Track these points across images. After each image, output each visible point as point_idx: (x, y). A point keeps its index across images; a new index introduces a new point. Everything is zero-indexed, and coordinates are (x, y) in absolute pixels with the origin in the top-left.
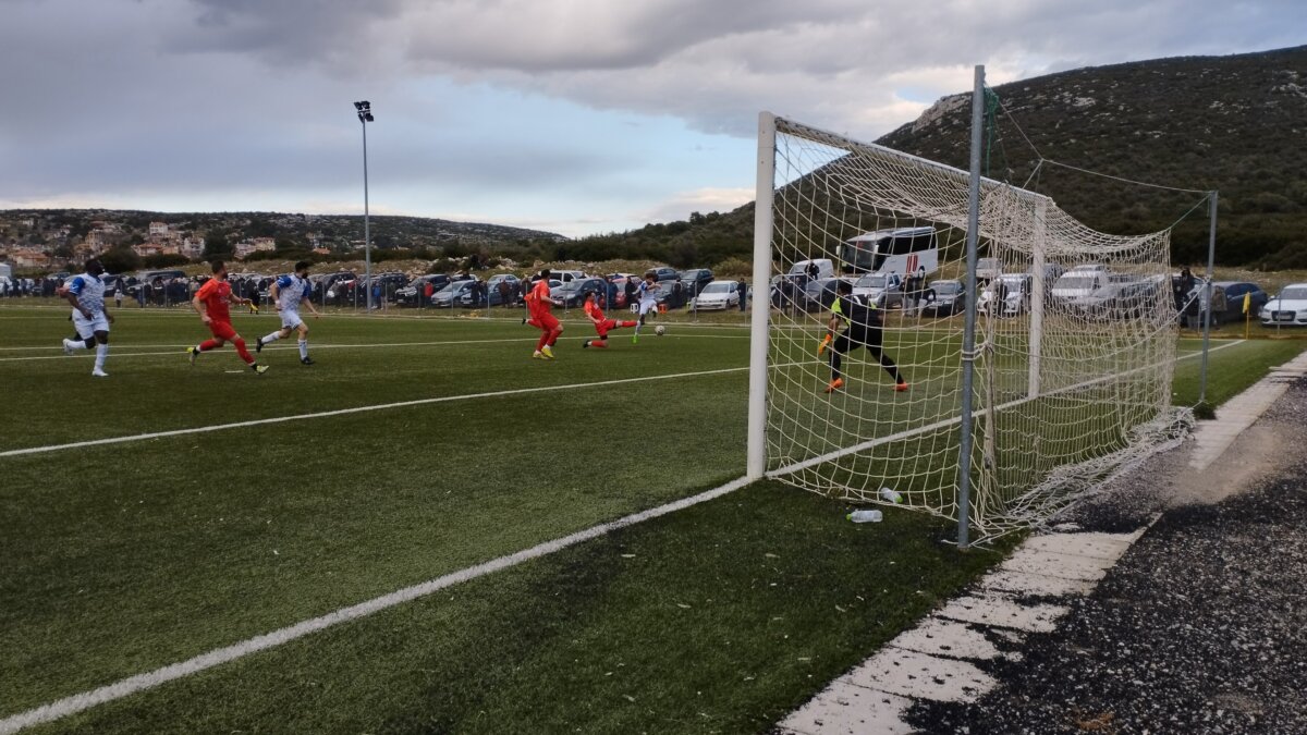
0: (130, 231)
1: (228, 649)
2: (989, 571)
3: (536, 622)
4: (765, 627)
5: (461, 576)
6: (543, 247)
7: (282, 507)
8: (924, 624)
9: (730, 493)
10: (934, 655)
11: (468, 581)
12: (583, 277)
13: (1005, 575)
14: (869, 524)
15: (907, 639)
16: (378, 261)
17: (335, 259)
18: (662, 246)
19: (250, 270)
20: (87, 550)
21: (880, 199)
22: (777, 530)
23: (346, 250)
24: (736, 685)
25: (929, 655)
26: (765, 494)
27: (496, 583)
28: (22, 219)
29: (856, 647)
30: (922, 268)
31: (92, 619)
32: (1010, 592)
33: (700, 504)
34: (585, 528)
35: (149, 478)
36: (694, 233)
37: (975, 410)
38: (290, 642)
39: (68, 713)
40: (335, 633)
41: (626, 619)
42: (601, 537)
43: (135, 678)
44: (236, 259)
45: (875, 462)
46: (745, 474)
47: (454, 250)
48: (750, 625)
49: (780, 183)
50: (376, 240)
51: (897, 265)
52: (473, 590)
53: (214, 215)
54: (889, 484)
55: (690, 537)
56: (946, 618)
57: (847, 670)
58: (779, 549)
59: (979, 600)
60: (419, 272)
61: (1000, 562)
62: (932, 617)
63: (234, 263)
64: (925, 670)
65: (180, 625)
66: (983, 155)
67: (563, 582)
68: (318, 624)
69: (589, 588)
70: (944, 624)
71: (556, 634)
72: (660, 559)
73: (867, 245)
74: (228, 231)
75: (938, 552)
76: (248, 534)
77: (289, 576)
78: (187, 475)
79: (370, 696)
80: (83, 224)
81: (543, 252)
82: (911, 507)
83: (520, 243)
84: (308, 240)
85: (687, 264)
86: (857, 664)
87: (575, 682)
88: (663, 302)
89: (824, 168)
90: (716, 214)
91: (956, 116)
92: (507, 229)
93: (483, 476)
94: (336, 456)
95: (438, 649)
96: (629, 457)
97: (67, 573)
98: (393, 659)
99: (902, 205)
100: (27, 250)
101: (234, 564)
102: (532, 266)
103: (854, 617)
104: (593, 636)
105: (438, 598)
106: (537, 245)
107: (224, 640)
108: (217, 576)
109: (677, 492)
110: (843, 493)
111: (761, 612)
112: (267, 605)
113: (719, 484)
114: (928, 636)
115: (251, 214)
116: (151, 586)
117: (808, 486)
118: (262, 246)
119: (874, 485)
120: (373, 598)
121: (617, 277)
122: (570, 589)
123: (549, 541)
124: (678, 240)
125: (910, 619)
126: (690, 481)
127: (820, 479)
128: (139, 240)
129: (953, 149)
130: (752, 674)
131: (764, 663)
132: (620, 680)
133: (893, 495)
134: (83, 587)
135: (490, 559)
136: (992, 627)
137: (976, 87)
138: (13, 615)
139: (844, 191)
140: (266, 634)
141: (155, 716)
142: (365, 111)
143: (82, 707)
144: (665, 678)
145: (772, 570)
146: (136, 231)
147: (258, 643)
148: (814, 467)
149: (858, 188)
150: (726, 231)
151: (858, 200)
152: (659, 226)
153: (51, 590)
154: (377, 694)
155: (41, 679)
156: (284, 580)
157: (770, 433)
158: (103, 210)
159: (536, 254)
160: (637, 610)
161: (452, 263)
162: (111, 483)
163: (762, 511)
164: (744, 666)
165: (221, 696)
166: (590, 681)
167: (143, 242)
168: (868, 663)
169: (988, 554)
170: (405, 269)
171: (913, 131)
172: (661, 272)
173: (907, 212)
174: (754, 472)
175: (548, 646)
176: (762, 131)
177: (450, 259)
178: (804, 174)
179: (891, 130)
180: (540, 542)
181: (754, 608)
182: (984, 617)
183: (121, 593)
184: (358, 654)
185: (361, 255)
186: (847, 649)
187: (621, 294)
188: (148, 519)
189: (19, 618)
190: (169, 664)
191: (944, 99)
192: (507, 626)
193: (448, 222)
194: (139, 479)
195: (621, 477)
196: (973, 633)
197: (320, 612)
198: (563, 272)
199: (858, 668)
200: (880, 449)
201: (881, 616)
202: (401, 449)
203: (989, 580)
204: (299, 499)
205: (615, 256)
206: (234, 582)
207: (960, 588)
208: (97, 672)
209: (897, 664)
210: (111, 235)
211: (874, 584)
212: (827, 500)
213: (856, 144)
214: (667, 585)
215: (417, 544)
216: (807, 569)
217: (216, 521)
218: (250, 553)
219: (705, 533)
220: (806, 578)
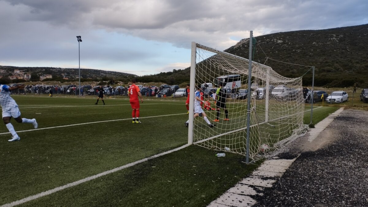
0: (8, 72)
1: (33, 196)
2: (254, 170)
3: (126, 187)
4: (192, 187)
5: (105, 173)
6: (131, 79)
7: (51, 154)
8: (237, 185)
9: (183, 149)
10: (239, 194)
11: (107, 175)
12: (143, 87)
13: (259, 171)
14: (222, 157)
15: (232, 190)
16: (83, 82)
17: (70, 81)
18: (165, 78)
19: (44, 84)
22: (196, 159)
23: (73, 78)
24: (184, 204)
25: (238, 194)
26: (193, 149)
27: (115, 175)
29: (218, 192)
30: (237, 86)
32: (260, 176)
33: (174, 152)
34: (141, 159)
35: (11, 145)
36: (174, 75)
37: (251, 125)
38: (52, 194)
40: (66, 191)
41: (153, 185)
42: (146, 161)
44: (40, 81)
45: (222, 140)
46: (187, 143)
47: (105, 79)
48: (188, 186)
49: (197, 62)
50: (82, 76)
51: (230, 85)
52: (108, 177)
53: (34, 68)
54: (228, 146)
55: (172, 161)
56: (242, 184)
57: (215, 199)
58: (197, 164)
59: (252, 179)
60: (95, 85)
61: (257, 168)
62: (239, 183)
63: (40, 82)
64: (237, 198)
65: (19, 189)
66: (252, 56)
67: (135, 175)
68: (61, 188)
69: (142, 176)
70: (242, 185)
71: (132, 190)
72: (163, 168)
73: (222, 79)
74: (38, 73)
75: (240, 165)
76: (41, 162)
77: (53, 174)
78: (23, 144)
81: (131, 80)
82: (234, 152)
83: (124, 77)
84: (62, 76)
85: (172, 84)
86: (218, 197)
87: (137, 204)
88: (165, 94)
89: (210, 58)
90: (180, 70)
91: (246, 44)
92: (121, 73)
93: (112, 144)
94: (68, 138)
95: (97, 195)
96: (155, 138)
98: (83, 198)
101: (36, 171)
102: (128, 84)
103: (217, 184)
104: (143, 190)
105: (98, 180)
106: (129, 78)
107: (32, 193)
108: (31, 174)
109: (168, 149)
110: (215, 148)
111: (191, 183)
112: (46, 183)
113: (180, 146)
114: (238, 189)
115: (45, 68)
116: (11, 177)
117: (205, 147)
118: (48, 77)
119: (223, 147)
120: (78, 180)
122: (136, 177)
123: (131, 163)
124: (169, 77)
125: (233, 184)
126: (172, 145)
127: (209, 144)
128: (11, 75)
129: (245, 53)
130: (188, 201)
131: (192, 197)
132: (150, 203)
135: (113, 168)
136: (255, 186)
137: (250, 37)
139: (215, 64)
140: (45, 191)
142: (79, 39)
144: (164, 202)
145: (194, 171)
146: (10, 72)
147: (43, 194)
148: (207, 141)
149: (218, 64)
150: (183, 75)
151: (218, 67)
152: (164, 73)
156: (51, 175)
157: (195, 132)
159: (129, 80)
160: (156, 183)
161: (104, 83)
163: (192, 154)
164: (186, 198)
166: (142, 204)
167: (12, 75)
168: (221, 197)
169: (254, 165)
170: (90, 84)
171: (234, 48)
172: (165, 86)
174: (190, 143)
175: (130, 193)
176: (192, 47)
177: (104, 81)
178: (205, 59)
179: (228, 48)
180: (128, 163)
181: (189, 181)
182: (253, 183)
184: (73, 197)
185: (78, 80)
186: (215, 193)
187: (153, 92)
188: (10, 157)
191: (243, 40)
192: (118, 188)
193: (104, 71)
194: (8, 145)
195: (152, 144)
196: (250, 188)
197: (62, 185)
199: (218, 198)
200: (223, 137)
201: (225, 183)
202: (88, 136)
203: (255, 173)
204: (57, 151)
205: (151, 81)
206: (36, 176)
207: (246, 175)
209: (229, 197)
210: (3, 73)
211: (223, 174)
212: (210, 150)
213: (219, 51)
214: (165, 175)
215: (92, 164)
216: (204, 170)
217: (31, 158)
218: (41, 167)
219: (176, 160)
220: (204, 173)
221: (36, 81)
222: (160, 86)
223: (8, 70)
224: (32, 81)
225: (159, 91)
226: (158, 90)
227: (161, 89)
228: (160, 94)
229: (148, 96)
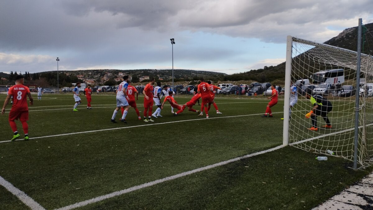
0: (114, 75)
1: (138, 186)
2: (364, 177)
3: (220, 184)
4: (290, 190)
5: (199, 170)
6: (220, 77)
7: (151, 148)
8: (342, 193)
9: (278, 150)
10: (346, 203)
11: (201, 171)
12: (232, 85)
13: (370, 179)
14: (323, 161)
15: (336, 197)
16: (176, 82)
17: (164, 81)
18: (255, 76)
19: (143, 85)
20: (104, 158)
21: (326, 61)
22: (293, 161)
23: (168, 79)
24: (281, 208)
25: (344, 203)
26: (289, 150)
27: (208, 172)
28: (89, 72)
29: (320, 199)
30: (339, 82)
31: (105, 176)
32: (372, 184)
33: (268, 153)
34: (234, 158)
35: (118, 139)
36: (265, 72)
37: (359, 126)
38: (154, 185)
39: (99, 201)
40: (165, 184)
41: (247, 185)
42: (238, 161)
43: (115, 192)
44: (140, 82)
45: (325, 142)
46: (282, 144)
47: (196, 79)
48: (285, 190)
49: (293, 56)
50: (175, 76)
51: (330, 81)
52: (202, 174)
53: (134, 70)
54: (330, 149)
55: (265, 162)
56: (350, 192)
57: (317, 206)
58: (294, 167)
59: (361, 187)
60: (186, 85)
61: (368, 175)
62: (345, 191)
63: (139, 83)
64: (343, 207)
65: (126, 179)
67: (228, 173)
68: (161, 181)
69: (236, 175)
70: (349, 193)
71: (226, 188)
72: (256, 168)
73: (321, 75)
74: (138, 75)
75: (347, 170)
76: (143, 155)
77: (153, 167)
78: (128, 139)
79: (175, 202)
80: (103, 73)
81: (220, 79)
82: (337, 156)
83: (214, 76)
84: (158, 77)
85: (263, 82)
86: (320, 204)
87: (232, 203)
88: (256, 93)
89: (308, 51)
90: (272, 66)
91: (350, 34)
92: (210, 72)
93: (204, 142)
94: (165, 135)
95: (193, 190)
96: (246, 138)
97: (99, 164)
98: (181, 192)
99: (334, 62)
100: (90, 80)
101: (139, 163)
102: (217, 82)
103: (319, 190)
104: (237, 190)
105: (193, 176)
106: (219, 77)
107: (137, 184)
108: (135, 166)
109: (261, 149)
110: (314, 151)
111: (288, 186)
112: (148, 175)
113: (274, 147)
114: (344, 197)
115: (143, 70)
116: (119, 168)
117: (303, 148)
118: (146, 78)
119: (324, 149)
120: (175, 175)
121: (242, 85)
122: (230, 176)
123: (223, 161)
124: (260, 74)
125: (338, 191)
126: (265, 146)
127: (306, 146)
128: (116, 77)
129: (349, 45)
130: (286, 205)
131: (290, 202)
132: (245, 203)
133: (331, 152)
134: (103, 167)
135: (206, 166)
136: (366, 195)
137: (359, 25)
138: (86, 174)
139: (314, 59)
140: (147, 183)
141: (120, 203)
142: (173, 42)
143: (102, 199)
144: (259, 204)
145: (291, 174)
146: (115, 75)
147: (146, 185)
148: (305, 143)
149: (319, 57)
150: (275, 72)
151: (319, 61)
152: (255, 71)
153: (95, 168)
154: (176, 201)
155: (93, 191)
157: (290, 132)
158: (108, 70)
159: (218, 79)
160: (250, 183)
161: (195, 82)
162: (109, 140)
163: (288, 155)
164: (283, 202)
165: (137, 199)
166: (236, 203)
167: (117, 78)
168: (324, 204)
169: (364, 172)
170: (183, 84)
171: (336, 39)
172: (255, 84)
173: (336, 64)
174: (285, 143)
175: (224, 192)
176: (288, 41)
177: (195, 81)
178: (302, 53)
179: (328, 40)
180: (221, 161)
181: (286, 185)
182: (363, 192)
183: (112, 169)
184: (171, 190)
185: (171, 81)
186: (317, 199)
187: (243, 90)
188: (118, 150)
189: (87, 175)
190: (123, 189)
191: (346, 30)
192: (212, 185)
193: (194, 71)
194: (116, 140)
195: (244, 143)
196: (359, 197)
197: (161, 178)
198: (226, 84)
199: (320, 206)
200: (327, 138)
201: (328, 190)
202: (182, 134)
203: (364, 180)
204: (155, 146)
205: (241, 79)
206: (139, 168)
207: (354, 182)
208: (106, 190)
209: (333, 205)
210: (110, 76)
211: (325, 180)
212: (309, 153)
213: (318, 44)
214: (259, 176)
215: (187, 160)
216: (303, 174)
217: (135, 151)
218: (143, 160)
219: (270, 161)
220: (303, 177)
221: (136, 82)
222: (250, 84)
223: (114, 73)
224: (133, 82)
225: (249, 90)
226: (249, 88)
227: (251, 88)
228: (250, 92)
229: (237, 94)
